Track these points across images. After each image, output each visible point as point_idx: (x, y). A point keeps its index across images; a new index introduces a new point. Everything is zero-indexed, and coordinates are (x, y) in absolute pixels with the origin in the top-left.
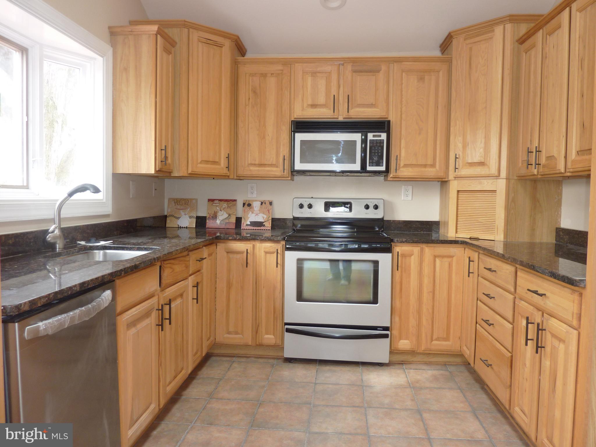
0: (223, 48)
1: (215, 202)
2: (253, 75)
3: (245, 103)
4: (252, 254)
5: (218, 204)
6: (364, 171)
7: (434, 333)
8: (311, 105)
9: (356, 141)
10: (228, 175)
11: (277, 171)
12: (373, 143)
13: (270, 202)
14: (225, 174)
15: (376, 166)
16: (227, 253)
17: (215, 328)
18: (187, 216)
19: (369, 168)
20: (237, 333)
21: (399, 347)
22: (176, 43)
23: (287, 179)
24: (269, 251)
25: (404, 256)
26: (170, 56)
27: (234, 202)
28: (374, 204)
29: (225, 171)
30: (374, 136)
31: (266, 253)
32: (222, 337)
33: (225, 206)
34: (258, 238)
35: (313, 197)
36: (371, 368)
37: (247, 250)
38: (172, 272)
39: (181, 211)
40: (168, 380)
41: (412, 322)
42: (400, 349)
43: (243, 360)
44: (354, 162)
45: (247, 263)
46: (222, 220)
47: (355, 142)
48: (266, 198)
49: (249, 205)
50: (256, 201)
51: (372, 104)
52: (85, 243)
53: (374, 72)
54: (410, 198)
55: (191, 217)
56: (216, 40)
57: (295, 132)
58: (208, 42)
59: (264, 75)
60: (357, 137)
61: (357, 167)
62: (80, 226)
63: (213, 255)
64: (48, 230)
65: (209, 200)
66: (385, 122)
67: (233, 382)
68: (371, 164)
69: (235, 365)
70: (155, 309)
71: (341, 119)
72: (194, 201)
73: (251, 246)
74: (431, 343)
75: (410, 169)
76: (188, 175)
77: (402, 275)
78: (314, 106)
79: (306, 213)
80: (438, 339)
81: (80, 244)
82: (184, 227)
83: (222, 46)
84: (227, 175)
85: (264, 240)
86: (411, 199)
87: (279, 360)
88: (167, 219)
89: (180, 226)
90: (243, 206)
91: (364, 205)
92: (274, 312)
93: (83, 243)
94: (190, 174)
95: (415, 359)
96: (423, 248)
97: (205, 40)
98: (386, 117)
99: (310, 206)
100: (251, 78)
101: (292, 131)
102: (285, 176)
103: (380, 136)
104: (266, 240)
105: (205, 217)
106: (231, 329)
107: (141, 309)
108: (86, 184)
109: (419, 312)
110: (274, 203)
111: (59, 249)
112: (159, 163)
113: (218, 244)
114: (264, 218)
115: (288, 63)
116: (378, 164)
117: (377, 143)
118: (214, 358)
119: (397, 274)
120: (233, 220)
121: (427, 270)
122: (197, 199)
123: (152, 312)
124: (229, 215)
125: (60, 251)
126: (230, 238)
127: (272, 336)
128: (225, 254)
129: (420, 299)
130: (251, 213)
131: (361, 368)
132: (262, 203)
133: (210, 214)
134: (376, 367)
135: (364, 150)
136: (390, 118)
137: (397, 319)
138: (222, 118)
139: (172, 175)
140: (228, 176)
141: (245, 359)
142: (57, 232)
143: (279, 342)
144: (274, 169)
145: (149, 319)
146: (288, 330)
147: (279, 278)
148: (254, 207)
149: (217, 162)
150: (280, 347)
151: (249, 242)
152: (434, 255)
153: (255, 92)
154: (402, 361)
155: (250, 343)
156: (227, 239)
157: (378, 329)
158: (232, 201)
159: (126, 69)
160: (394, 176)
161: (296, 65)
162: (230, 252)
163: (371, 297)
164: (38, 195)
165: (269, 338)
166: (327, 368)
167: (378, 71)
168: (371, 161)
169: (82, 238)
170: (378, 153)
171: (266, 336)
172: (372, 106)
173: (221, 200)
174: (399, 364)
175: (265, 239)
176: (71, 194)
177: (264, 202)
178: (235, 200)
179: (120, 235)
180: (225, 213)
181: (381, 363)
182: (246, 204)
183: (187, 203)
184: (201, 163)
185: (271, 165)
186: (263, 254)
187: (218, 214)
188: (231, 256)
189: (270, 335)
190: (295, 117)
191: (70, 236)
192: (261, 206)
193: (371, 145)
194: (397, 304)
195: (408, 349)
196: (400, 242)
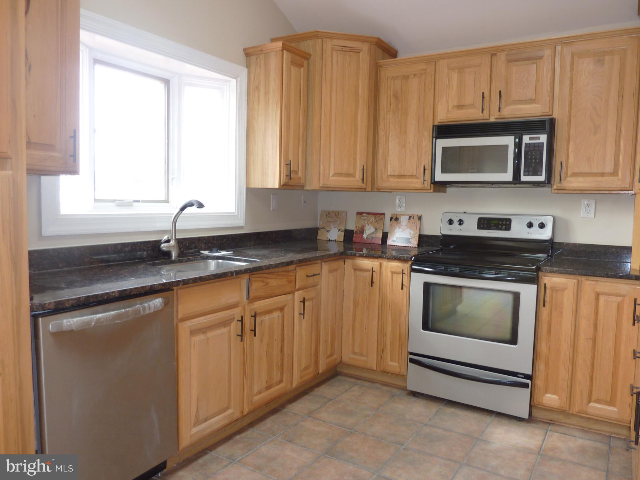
0: (361, 53)
1: (364, 215)
2: (395, 78)
3: (387, 110)
4: (378, 272)
5: (366, 218)
6: (517, 182)
7: (593, 393)
8: (457, 106)
9: (508, 145)
10: (365, 187)
11: (417, 183)
12: (529, 147)
13: (419, 216)
14: (360, 187)
15: (532, 175)
16: (355, 270)
17: (342, 346)
18: (336, 230)
19: (524, 178)
20: (362, 355)
21: (544, 402)
22: (310, 55)
23: (429, 191)
24: (395, 271)
25: (553, 289)
26: (302, 69)
27: (382, 216)
28: (540, 222)
29: (360, 184)
30: (530, 139)
31: (393, 273)
32: (347, 356)
33: (372, 219)
34: (385, 257)
35: (466, 212)
36: (504, 421)
37: (372, 268)
38: (265, 285)
39: (331, 223)
40: (256, 390)
41: (564, 374)
42: (545, 405)
43: (367, 384)
44: (505, 171)
45: (372, 282)
46: (369, 235)
47: (506, 147)
48: (416, 212)
49: (397, 219)
50: (404, 215)
51: (531, 99)
52: (209, 253)
53: (535, 59)
54: (592, 215)
55: (340, 230)
56: (352, 46)
57: (437, 138)
58: (344, 49)
59: (406, 77)
60: (509, 141)
61: (508, 176)
62: (205, 237)
63: (339, 271)
64: (161, 240)
65: (358, 213)
66: (545, 121)
67: (340, 406)
68: (527, 173)
69: (356, 388)
70: (236, 319)
71: (492, 120)
72: (344, 214)
73: (378, 263)
74: (588, 404)
75: (581, 179)
76: (320, 189)
77: (551, 313)
78: (460, 107)
79: (455, 230)
80: (598, 401)
81: (202, 254)
82: (333, 241)
83: (360, 51)
84: (362, 187)
85: (391, 259)
86: (594, 217)
87: (405, 392)
88: (319, 231)
89: (330, 239)
90: (391, 221)
91: (527, 223)
92: (400, 339)
93: (206, 252)
94: (321, 187)
95: (568, 421)
96: (581, 280)
97: (340, 48)
98: (550, 113)
99: (461, 222)
100: (392, 81)
101: (433, 137)
102: (426, 188)
103: (539, 138)
104: (392, 259)
105: (353, 231)
106: (356, 350)
107: (212, 319)
108: (191, 200)
109: (573, 362)
110: (424, 219)
111: (174, 257)
112: (284, 177)
113: (346, 260)
114: (410, 234)
115: (433, 60)
116: (536, 172)
117: (534, 147)
118: (340, 377)
119: (545, 312)
120: (380, 235)
121: (586, 310)
122: (347, 212)
123: (231, 322)
124: (376, 229)
125: (176, 259)
126: (357, 255)
127: (396, 364)
128: (353, 271)
129: (574, 346)
130: (398, 227)
131: (492, 418)
132: (410, 218)
133: (358, 228)
134: (512, 421)
135: (517, 156)
136: (555, 116)
137: (541, 367)
138: (359, 128)
139: (305, 189)
140: (365, 189)
141: (370, 383)
142: (172, 242)
143: (403, 372)
144: (415, 180)
145: (228, 328)
146: (412, 361)
147: (405, 301)
148: (402, 222)
149: (352, 174)
150: (404, 377)
151: (376, 260)
152: (596, 292)
153: (396, 97)
154: (551, 421)
155: (375, 368)
156: (354, 256)
157: (518, 375)
158: (379, 215)
159: (257, 88)
160: (559, 188)
161: (441, 61)
162: (357, 269)
163: (507, 335)
164: (176, 208)
165: (393, 365)
166: (450, 410)
167: (541, 58)
168: (526, 169)
169: (207, 248)
170: (536, 159)
171: (391, 363)
172: (531, 101)
173: (369, 214)
174: (546, 423)
175: (392, 257)
176: (183, 209)
177: (413, 216)
178: (384, 214)
179: (254, 246)
180: (372, 227)
181: (520, 418)
182: (394, 218)
183: (337, 216)
184: (333, 176)
185: (412, 176)
186: (389, 274)
187: (366, 228)
188: (358, 273)
189: (395, 362)
190: (439, 120)
191: (192, 246)
192: (409, 221)
193: (527, 149)
194: (543, 347)
195: (556, 407)
196: (549, 271)
